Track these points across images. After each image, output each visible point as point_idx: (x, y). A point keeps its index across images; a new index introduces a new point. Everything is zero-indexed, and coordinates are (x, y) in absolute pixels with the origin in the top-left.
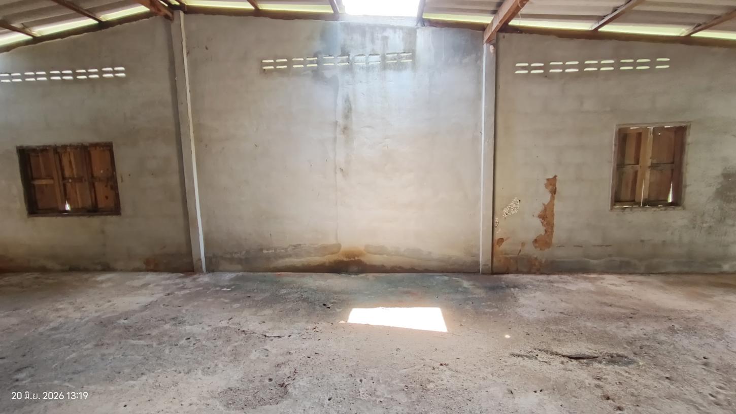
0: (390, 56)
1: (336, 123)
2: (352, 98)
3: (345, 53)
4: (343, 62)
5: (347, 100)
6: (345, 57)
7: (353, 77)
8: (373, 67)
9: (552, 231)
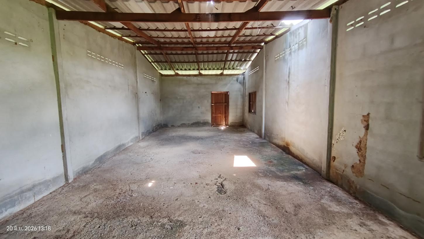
0: (300, 43)
1: (287, 80)
2: (290, 68)
3: (290, 46)
4: (289, 51)
5: (289, 69)
6: (290, 49)
7: (291, 57)
8: (296, 50)
9: (364, 163)
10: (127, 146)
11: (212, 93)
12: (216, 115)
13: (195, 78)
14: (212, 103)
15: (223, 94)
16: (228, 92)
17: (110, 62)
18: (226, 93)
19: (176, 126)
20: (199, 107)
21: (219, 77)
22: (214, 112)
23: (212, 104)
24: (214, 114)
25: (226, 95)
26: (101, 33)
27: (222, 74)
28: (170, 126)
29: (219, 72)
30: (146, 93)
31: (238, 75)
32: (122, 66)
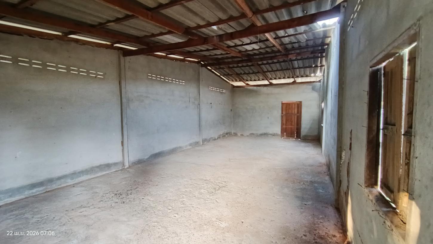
3: (333, 50)
4: (333, 55)
5: (332, 76)
7: (333, 62)
10: (184, 149)
11: (282, 104)
12: (287, 127)
13: (265, 88)
14: (282, 113)
15: (295, 104)
16: (301, 102)
17: (170, 80)
18: (299, 103)
19: (245, 135)
20: (268, 118)
21: (291, 86)
22: (285, 123)
23: (283, 115)
24: (285, 124)
25: (299, 105)
26: (162, 59)
27: (294, 83)
28: (239, 135)
29: (291, 80)
30: (211, 103)
31: (314, 82)
32: (184, 83)
